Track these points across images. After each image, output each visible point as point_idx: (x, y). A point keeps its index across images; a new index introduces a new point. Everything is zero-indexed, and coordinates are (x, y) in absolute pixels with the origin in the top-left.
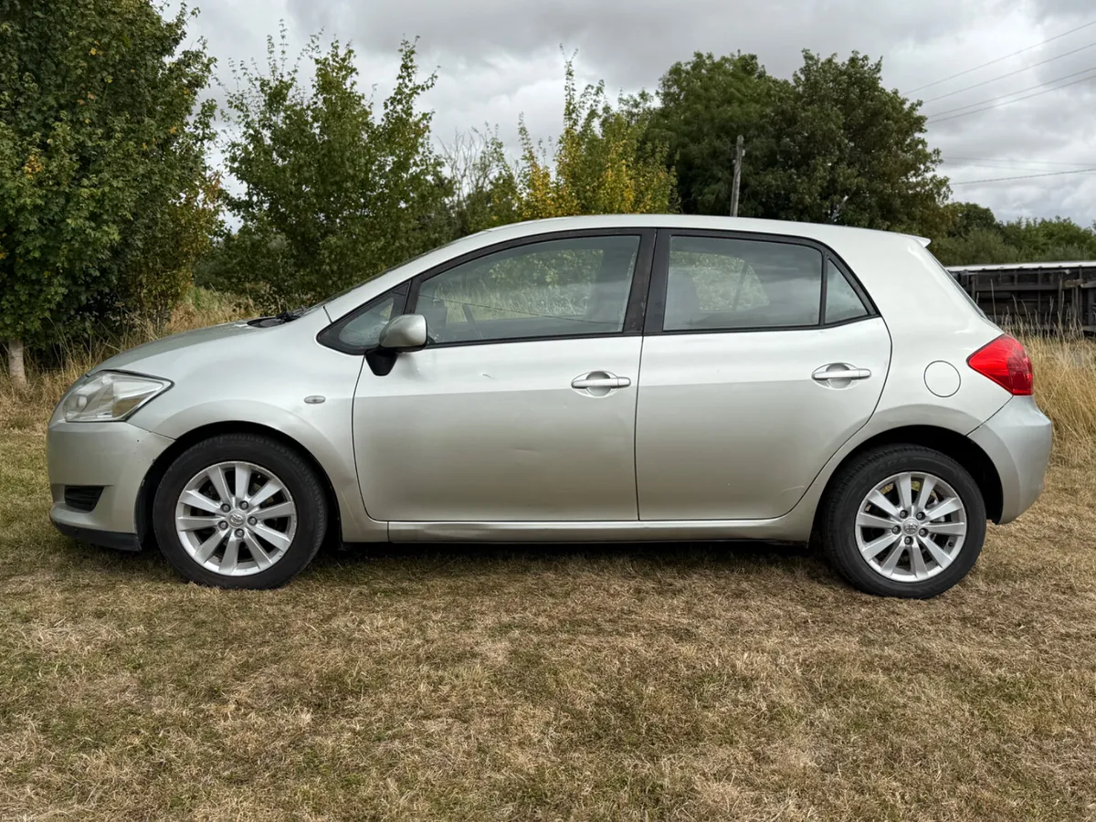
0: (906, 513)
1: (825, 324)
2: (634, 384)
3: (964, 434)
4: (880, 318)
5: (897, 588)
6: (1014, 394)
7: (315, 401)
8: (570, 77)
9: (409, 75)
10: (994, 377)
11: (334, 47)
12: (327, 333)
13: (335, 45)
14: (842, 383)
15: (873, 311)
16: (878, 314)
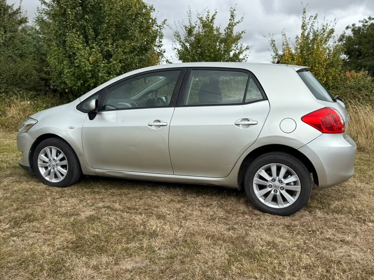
0: (274, 180)
1: (245, 103)
2: (168, 125)
3: (297, 149)
4: (268, 100)
5: (271, 210)
6: (323, 133)
7: (72, 128)
8: (305, 14)
9: (233, 19)
10: (313, 124)
11: (208, 12)
12: (79, 106)
13: (208, 11)
14: (246, 126)
15: (265, 98)
16: (267, 99)
